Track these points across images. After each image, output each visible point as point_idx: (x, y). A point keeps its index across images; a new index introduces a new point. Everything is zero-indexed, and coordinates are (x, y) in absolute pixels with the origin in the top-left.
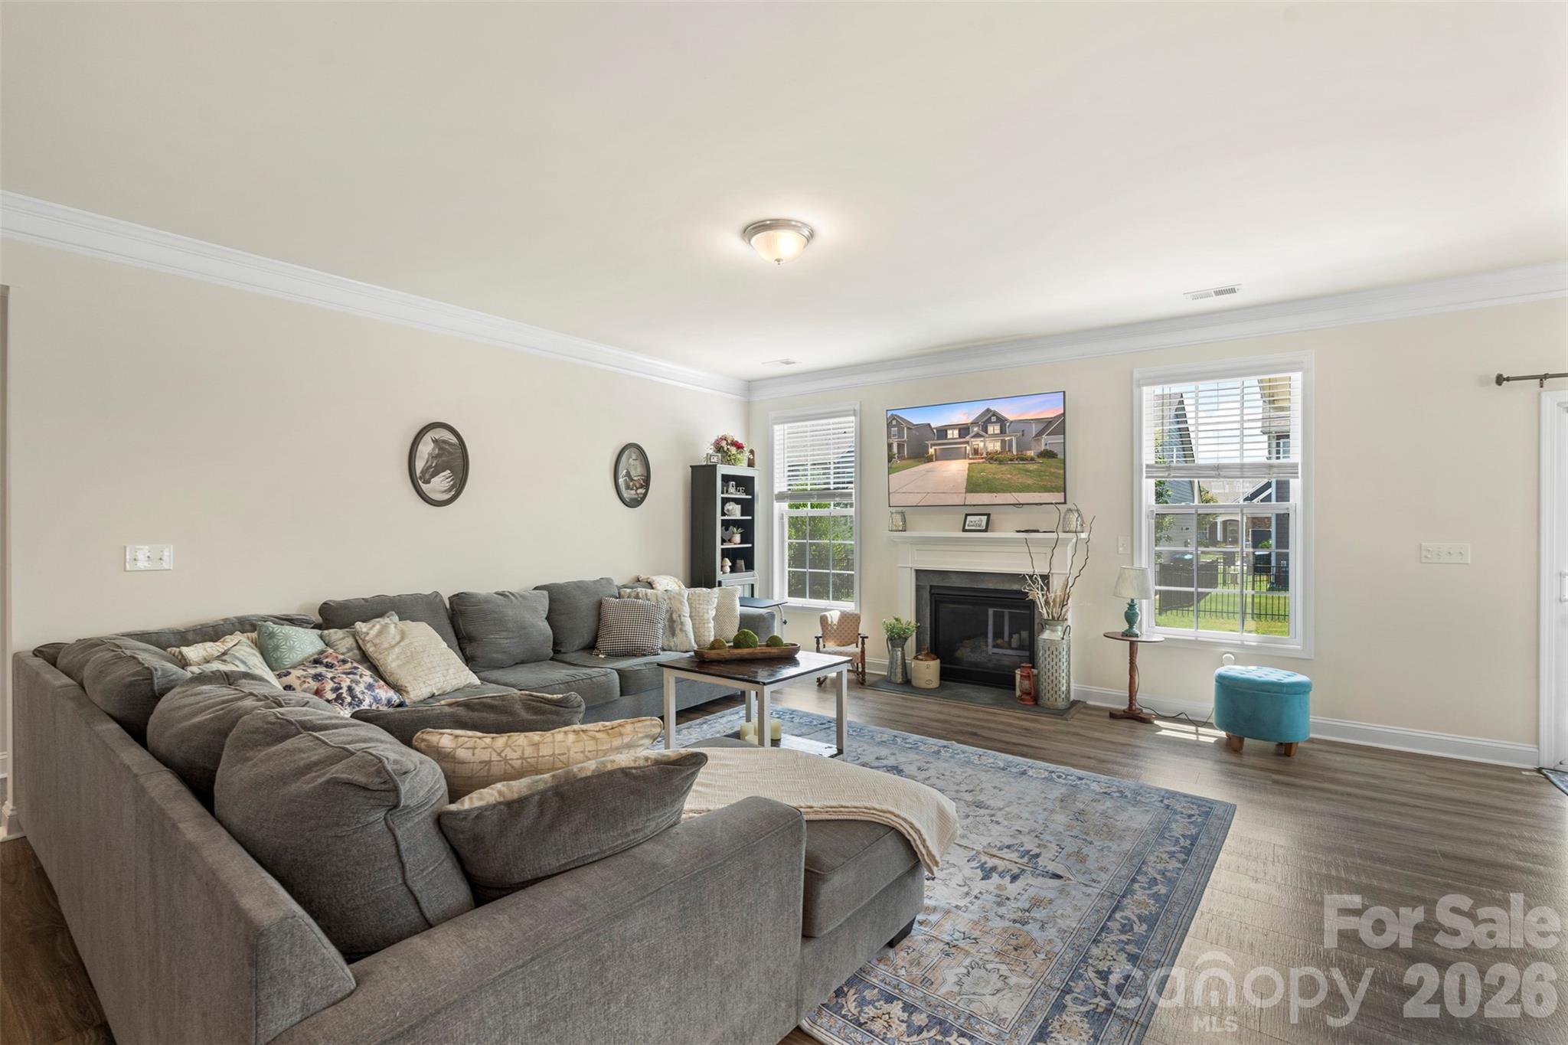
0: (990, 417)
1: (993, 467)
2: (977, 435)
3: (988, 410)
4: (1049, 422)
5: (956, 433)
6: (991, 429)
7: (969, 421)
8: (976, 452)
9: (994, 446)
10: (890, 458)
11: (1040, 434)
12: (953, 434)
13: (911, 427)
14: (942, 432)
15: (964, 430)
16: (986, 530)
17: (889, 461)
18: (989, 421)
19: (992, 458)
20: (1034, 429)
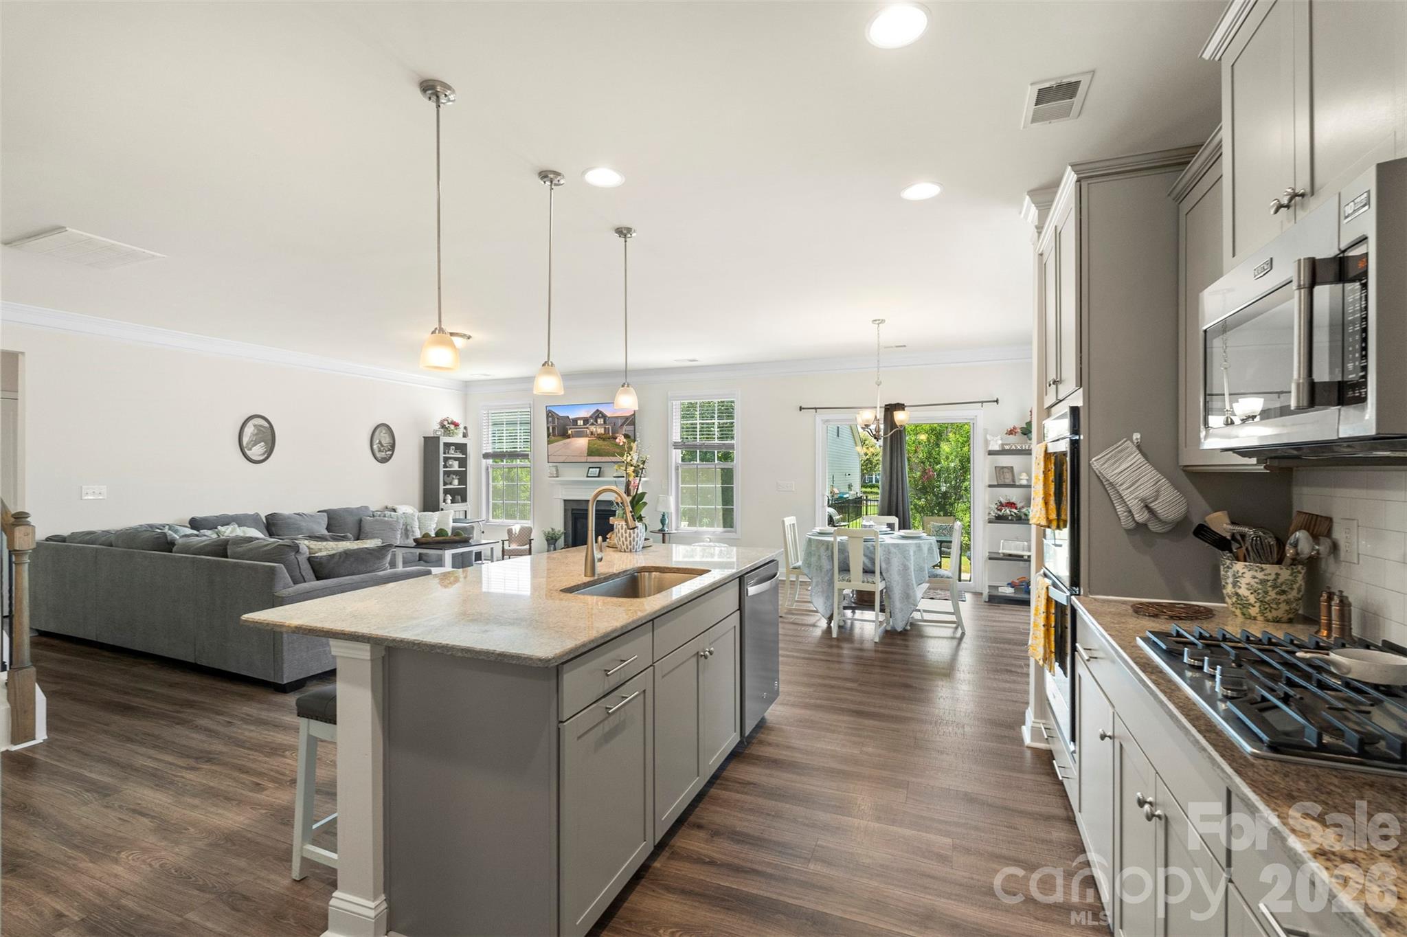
0: (598, 415)
1: (600, 442)
2: (592, 424)
3: (598, 410)
4: (627, 418)
5: (582, 422)
6: (599, 420)
7: (588, 416)
8: (592, 433)
9: (601, 431)
10: (549, 435)
11: (622, 425)
12: (580, 423)
13: (559, 418)
14: (575, 421)
15: (586, 421)
16: (599, 476)
17: (548, 437)
18: (598, 417)
19: (600, 437)
20: (620, 422)
